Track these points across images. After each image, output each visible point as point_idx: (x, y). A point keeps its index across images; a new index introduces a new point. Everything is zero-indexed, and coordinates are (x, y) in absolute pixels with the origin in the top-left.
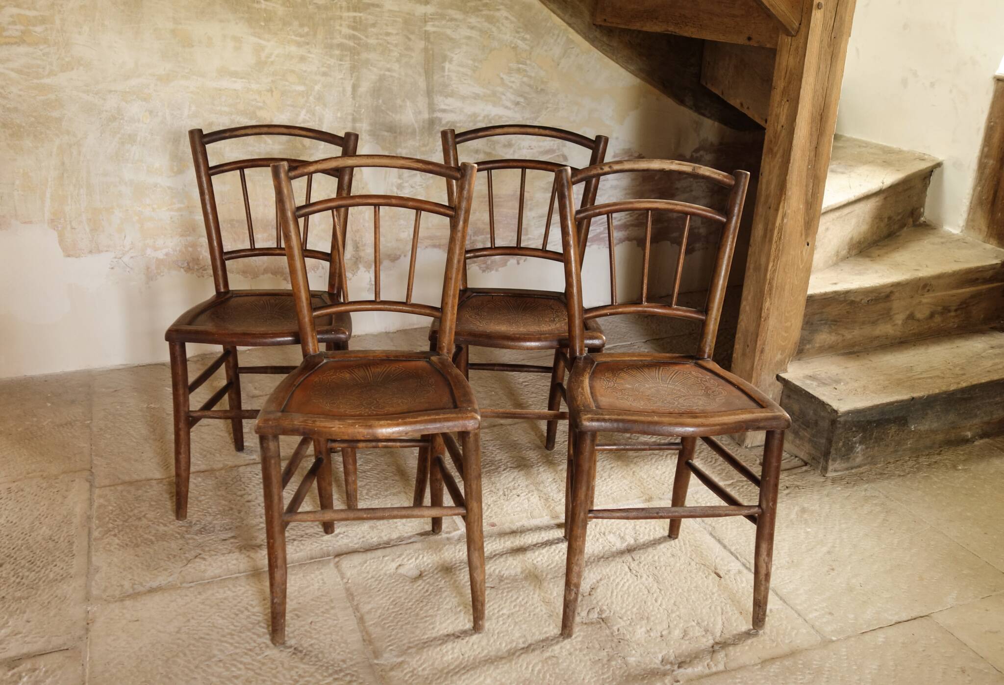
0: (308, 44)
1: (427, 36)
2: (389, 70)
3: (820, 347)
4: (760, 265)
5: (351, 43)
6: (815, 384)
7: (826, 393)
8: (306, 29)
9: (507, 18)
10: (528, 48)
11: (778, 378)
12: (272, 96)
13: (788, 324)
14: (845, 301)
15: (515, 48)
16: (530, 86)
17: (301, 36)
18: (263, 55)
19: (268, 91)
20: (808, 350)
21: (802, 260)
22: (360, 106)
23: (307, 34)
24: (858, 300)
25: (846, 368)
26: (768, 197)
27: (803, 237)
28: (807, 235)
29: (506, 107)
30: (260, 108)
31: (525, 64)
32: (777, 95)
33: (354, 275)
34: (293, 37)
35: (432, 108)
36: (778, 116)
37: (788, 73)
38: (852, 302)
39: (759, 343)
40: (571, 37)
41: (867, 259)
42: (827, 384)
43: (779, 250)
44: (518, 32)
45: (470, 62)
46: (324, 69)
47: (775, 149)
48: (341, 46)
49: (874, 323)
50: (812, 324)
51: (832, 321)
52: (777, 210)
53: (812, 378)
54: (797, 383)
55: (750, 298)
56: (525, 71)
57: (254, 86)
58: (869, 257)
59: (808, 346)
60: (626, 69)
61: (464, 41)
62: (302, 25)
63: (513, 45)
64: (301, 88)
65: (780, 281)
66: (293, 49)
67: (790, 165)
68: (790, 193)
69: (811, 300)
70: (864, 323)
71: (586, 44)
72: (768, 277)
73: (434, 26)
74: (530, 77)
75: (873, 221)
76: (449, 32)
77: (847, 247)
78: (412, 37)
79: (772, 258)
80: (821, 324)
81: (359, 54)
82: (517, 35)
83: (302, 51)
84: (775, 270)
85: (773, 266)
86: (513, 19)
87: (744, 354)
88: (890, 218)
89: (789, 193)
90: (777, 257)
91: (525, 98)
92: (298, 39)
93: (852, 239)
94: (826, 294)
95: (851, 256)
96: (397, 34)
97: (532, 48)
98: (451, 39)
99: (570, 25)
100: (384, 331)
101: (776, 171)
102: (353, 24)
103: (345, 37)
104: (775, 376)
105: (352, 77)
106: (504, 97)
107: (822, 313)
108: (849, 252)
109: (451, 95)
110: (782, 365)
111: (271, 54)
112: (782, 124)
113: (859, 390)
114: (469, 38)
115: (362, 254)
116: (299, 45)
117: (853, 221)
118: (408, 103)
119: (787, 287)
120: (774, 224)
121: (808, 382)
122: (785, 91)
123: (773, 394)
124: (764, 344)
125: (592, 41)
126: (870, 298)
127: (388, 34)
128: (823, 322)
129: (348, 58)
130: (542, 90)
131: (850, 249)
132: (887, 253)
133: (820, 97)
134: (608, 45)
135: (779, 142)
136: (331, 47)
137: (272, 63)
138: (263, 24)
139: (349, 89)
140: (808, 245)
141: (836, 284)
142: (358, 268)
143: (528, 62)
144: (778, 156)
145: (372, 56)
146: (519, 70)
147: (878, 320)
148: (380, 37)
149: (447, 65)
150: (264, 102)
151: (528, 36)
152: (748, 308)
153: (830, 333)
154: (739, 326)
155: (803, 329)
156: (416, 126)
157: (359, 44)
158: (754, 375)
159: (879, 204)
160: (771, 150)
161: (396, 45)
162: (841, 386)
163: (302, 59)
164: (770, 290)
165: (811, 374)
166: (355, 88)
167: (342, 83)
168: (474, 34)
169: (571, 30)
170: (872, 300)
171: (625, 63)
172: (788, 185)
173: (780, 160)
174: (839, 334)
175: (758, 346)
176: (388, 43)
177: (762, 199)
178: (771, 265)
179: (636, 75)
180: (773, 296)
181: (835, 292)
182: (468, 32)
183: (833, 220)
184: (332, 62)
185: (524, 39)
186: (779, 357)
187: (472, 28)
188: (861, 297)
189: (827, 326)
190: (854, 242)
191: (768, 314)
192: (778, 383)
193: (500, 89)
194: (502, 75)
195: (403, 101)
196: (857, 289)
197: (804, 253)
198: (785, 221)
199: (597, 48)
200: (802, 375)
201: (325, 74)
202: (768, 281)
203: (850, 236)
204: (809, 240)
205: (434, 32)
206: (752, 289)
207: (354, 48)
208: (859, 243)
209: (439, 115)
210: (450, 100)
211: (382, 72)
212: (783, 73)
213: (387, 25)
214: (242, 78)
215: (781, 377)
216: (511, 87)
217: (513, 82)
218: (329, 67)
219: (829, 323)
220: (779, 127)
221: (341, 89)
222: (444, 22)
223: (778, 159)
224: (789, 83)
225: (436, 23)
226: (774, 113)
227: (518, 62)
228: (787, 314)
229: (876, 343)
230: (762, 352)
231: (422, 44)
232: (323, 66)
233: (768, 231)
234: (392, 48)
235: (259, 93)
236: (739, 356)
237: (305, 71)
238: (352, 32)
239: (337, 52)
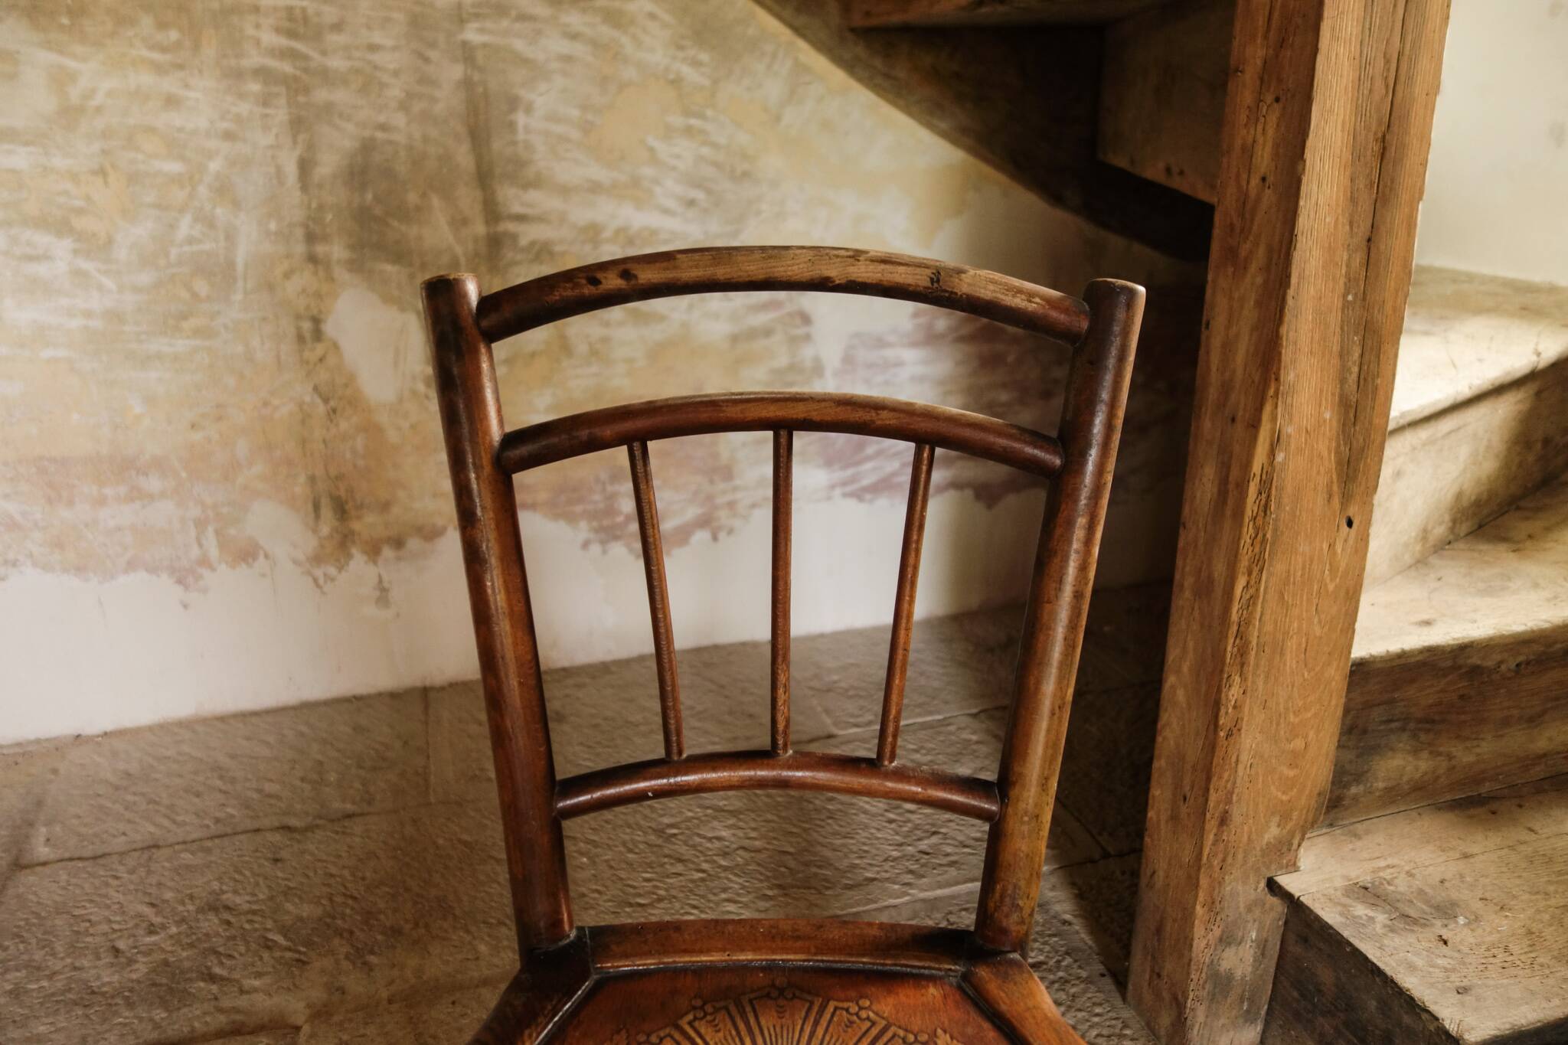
0: (180, 67)
1: (468, 54)
2: (383, 127)
3: (1388, 790)
4: (1211, 580)
5: (287, 67)
6: (1381, 918)
7: (1419, 962)
8: (174, 35)
9: (652, 16)
10: (707, 82)
11: (1273, 886)
12: (106, 183)
13: (1299, 744)
14: (1455, 668)
15: (677, 82)
16: (717, 165)
17: (164, 50)
18: (75, 94)
19: (94, 173)
20: (1355, 799)
21: (1333, 570)
22: (321, 207)
23: (178, 45)
24: (1489, 663)
25: (1466, 856)
26: (1226, 388)
27: (1336, 501)
28: (1346, 498)
29: (666, 211)
30: (80, 212)
31: (701, 116)
32: (1244, 91)
33: (340, 569)
34: (145, 53)
35: (492, 212)
36: (1248, 151)
37: (1276, 15)
38: (1475, 671)
39: (1213, 797)
40: (802, 58)
41: (1502, 547)
42: (1415, 922)
43: (1264, 541)
44: (681, 48)
45: (575, 113)
46: (225, 125)
47: (1244, 251)
48: (261, 73)
49: (1534, 721)
50: (1365, 732)
51: (1419, 721)
52: (1254, 425)
53: (1369, 893)
54: (1330, 916)
55: (1185, 669)
56: (702, 132)
57: (58, 162)
58: (1504, 539)
59: (1354, 790)
60: (929, 126)
61: (555, 65)
62: (162, 26)
63: (672, 76)
64: (174, 167)
65: (1269, 627)
66: (146, 79)
67: (1291, 292)
68: (1291, 377)
69: (1361, 671)
70: (1506, 722)
71: (838, 76)
72: (1234, 617)
73: (482, 31)
74: (715, 146)
75: (1509, 450)
76: (519, 45)
77: (1447, 518)
78: (433, 55)
79: (1244, 563)
80: (1392, 731)
81: (307, 90)
82: (681, 54)
83: (169, 84)
84: (1253, 598)
85: (1247, 586)
86: (667, 18)
87: (1174, 818)
88: (1546, 442)
89: (1289, 376)
90: (1259, 562)
91: (709, 192)
92: (156, 56)
93: (1459, 496)
94: (1403, 655)
95: (1457, 539)
96: (395, 48)
97: (716, 82)
98: (525, 62)
99: (798, 31)
100: (419, 684)
101: (1249, 314)
102: (287, 24)
103: (272, 52)
104: (1263, 884)
105: (295, 142)
106: (658, 190)
107: (1392, 702)
108: (1452, 530)
109: (536, 183)
110: (1284, 852)
111: (94, 91)
112: (1263, 170)
113: (1515, 948)
114: (568, 59)
115: (356, 526)
116: (159, 69)
117: (1464, 452)
118: (436, 201)
119: (1291, 644)
120: (1247, 465)
121: (1361, 910)
122: (1269, 72)
123: (1258, 931)
124: (1229, 801)
125: (850, 66)
126: (1521, 658)
127: (373, 48)
128: (1394, 725)
129: (283, 101)
130: (746, 175)
131: (1454, 521)
132: (1548, 530)
133: (1379, 84)
134: (887, 76)
135: (1255, 228)
136: (239, 75)
137: (99, 110)
138: (65, 21)
139: (291, 169)
140: (1350, 524)
141: (1427, 623)
142: (349, 556)
143: (709, 113)
144: (1253, 267)
145: (340, 96)
146: (689, 131)
147: (1544, 712)
148: (357, 54)
149: (521, 119)
150: (88, 198)
151: (704, 57)
152: (1181, 695)
153: (1415, 752)
154: (1159, 739)
155: (1340, 746)
156: (459, 250)
157: (306, 70)
158: (1204, 882)
159: (1525, 407)
160: (1231, 254)
161: (396, 73)
162: (1459, 932)
163: (171, 102)
164: (1242, 652)
165: (1366, 879)
166: (305, 167)
167: (273, 157)
168: (578, 49)
169: (801, 44)
170: (1528, 663)
171: (928, 113)
172: (1287, 354)
173: (1259, 280)
174: (1440, 754)
175: (1211, 804)
176: (376, 67)
177: (1212, 393)
178: (1241, 582)
179: (955, 142)
180: (1250, 669)
181: (1431, 651)
182: (564, 47)
183: (1414, 449)
184: (244, 108)
185: (696, 63)
186: (1273, 832)
187: (574, 37)
188: (1497, 657)
189: (1405, 736)
190: (1465, 503)
191: (1237, 722)
192: (1274, 901)
193: (648, 171)
194: (652, 141)
195: (424, 195)
196: (1491, 639)
197: (1339, 549)
198: (1280, 457)
199: (860, 80)
200: (1339, 883)
201: (228, 136)
202: (1235, 628)
203: (1455, 489)
204: (1353, 511)
205: (485, 45)
206: (1191, 644)
207: (295, 79)
208: (1478, 504)
209: (511, 227)
210: (533, 195)
211: (367, 133)
212: (1261, 22)
213: (369, 27)
214: (27, 144)
215: (1280, 887)
216: (674, 168)
217: (678, 157)
218: (239, 119)
219: (1412, 725)
220: (1255, 181)
221: (272, 170)
222: (505, 23)
223: (1254, 278)
224: (1282, 43)
225: (489, 24)
226: (1238, 142)
227: (687, 113)
228: (1292, 718)
229: (1539, 771)
230: (1224, 820)
231: (457, 71)
232: (223, 118)
233: (1231, 487)
234: (386, 78)
235: (74, 177)
236: (1164, 817)
237: (181, 130)
238: (283, 42)
239: (255, 87)
